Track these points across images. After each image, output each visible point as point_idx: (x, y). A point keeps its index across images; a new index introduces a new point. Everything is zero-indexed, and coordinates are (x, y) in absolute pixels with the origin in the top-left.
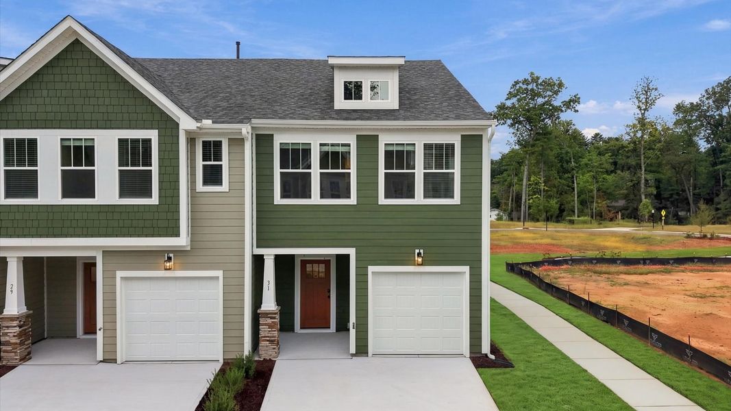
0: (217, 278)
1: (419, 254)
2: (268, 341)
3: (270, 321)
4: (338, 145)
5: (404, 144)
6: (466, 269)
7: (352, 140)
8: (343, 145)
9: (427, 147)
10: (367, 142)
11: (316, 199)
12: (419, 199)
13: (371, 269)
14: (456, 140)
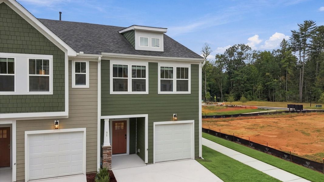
0: (83, 132)
1: (175, 116)
2: (107, 161)
3: (108, 151)
4: (140, 66)
5: (168, 67)
6: (193, 121)
7: (146, 64)
8: (142, 67)
9: (178, 69)
10: (153, 66)
11: (130, 91)
12: (175, 91)
13: (155, 123)
14: (189, 66)
